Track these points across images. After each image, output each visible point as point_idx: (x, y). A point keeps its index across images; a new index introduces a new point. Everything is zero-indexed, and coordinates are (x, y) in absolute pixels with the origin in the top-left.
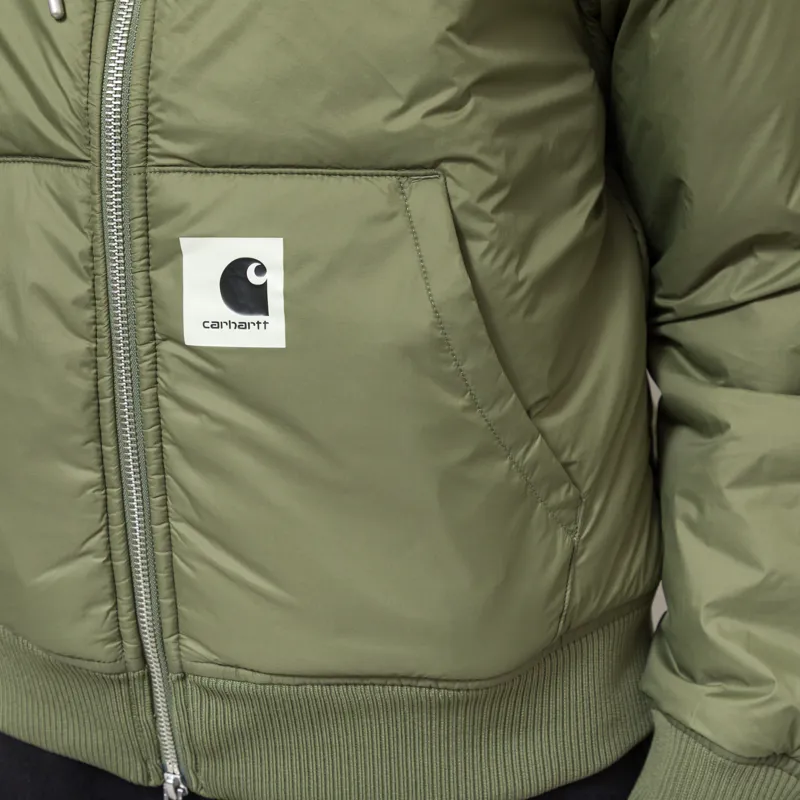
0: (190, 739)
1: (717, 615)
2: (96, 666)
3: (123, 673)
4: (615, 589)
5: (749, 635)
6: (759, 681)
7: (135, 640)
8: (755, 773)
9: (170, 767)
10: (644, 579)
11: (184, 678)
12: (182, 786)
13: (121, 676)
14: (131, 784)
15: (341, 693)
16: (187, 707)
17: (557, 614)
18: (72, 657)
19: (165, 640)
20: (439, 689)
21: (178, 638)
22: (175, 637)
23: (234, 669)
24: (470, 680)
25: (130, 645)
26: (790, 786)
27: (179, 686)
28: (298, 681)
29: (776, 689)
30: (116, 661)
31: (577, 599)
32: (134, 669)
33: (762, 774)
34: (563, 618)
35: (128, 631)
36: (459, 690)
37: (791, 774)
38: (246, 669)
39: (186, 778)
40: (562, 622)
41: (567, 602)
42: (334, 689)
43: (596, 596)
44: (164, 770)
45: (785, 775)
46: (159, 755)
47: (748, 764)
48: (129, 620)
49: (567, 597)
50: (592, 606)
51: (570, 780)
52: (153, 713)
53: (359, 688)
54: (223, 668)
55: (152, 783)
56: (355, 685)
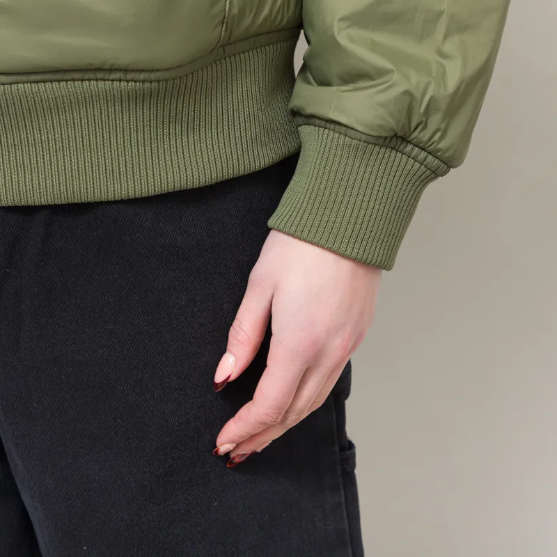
1: (348, 27)
4: (266, 11)
5: (373, 42)
6: (382, 73)
8: (381, 153)
10: (288, 12)
15: (47, 89)
17: (220, 18)
20: (128, 81)
24: (152, 71)
26: (409, 167)
29: (395, 77)
31: (235, 11)
33: (387, 155)
34: (225, 24)
36: (144, 82)
37: (409, 157)
40: (224, 28)
41: (227, 10)
42: (41, 85)
43: (251, 12)
45: (405, 158)
47: (375, 145)
49: (227, 6)
50: (247, 21)
51: (236, 174)
53: (62, 84)
56: (59, 81)
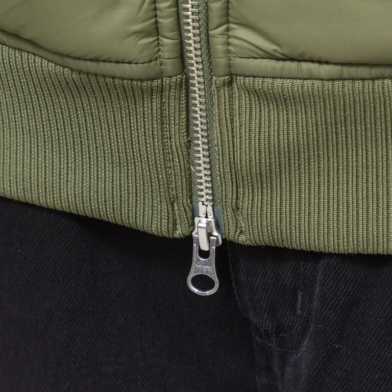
0: (232, 164)
2: (125, 69)
3: (157, 79)
7: (174, 34)
9: (202, 209)
11: (230, 83)
12: (215, 233)
13: (155, 83)
14: (152, 237)
16: (232, 122)
18: (97, 60)
19: (211, 32)
21: (228, 30)
22: (224, 27)
23: (296, 63)
25: (168, 42)
27: (225, 92)
28: (375, 72)
30: (150, 61)
32: (170, 73)
35: (166, 22)
38: (312, 61)
39: (222, 222)
44: (194, 214)
46: (191, 194)
48: (169, 7)
52: (188, 135)
54: (281, 63)
55: (178, 233)
